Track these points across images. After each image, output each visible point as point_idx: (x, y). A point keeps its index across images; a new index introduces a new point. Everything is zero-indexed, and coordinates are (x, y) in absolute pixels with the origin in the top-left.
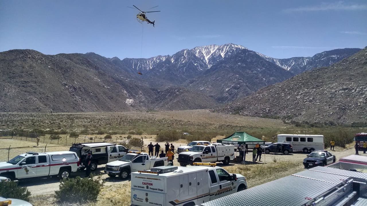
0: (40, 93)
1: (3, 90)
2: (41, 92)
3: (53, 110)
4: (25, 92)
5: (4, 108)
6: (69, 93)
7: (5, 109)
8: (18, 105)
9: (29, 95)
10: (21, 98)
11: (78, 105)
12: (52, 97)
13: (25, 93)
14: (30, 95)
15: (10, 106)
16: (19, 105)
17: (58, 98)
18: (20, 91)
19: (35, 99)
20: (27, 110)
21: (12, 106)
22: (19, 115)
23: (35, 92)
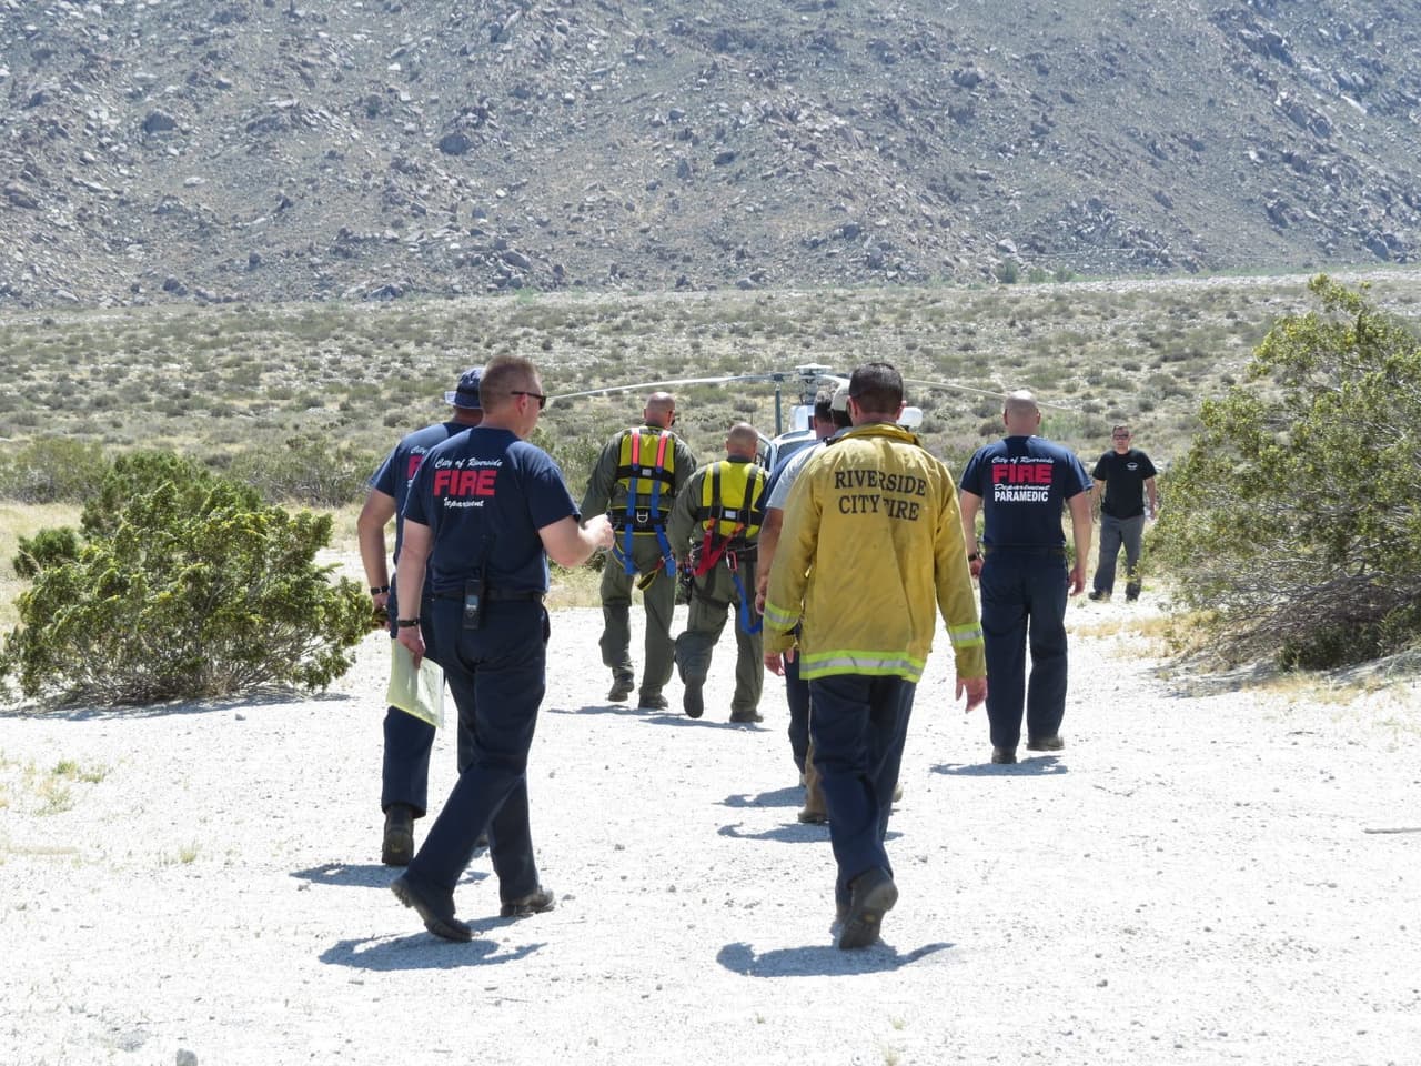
0: (878, 48)
1: (486, 34)
2: (887, 35)
3: (1034, 246)
4: (721, 44)
5: (501, 245)
6: (1210, 29)
7: (510, 260)
8: (648, 204)
9: (765, 79)
10: (674, 116)
11: (1329, 177)
12: (1017, 89)
13: (719, 58)
14: (771, 85)
15: (558, 225)
16: (656, 211)
17: (1080, 92)
18: (660, 33)
19: (829, 122)
20: (741, 255)
21: (587, 217)
22: (618, 321)
23: (824, 44)
